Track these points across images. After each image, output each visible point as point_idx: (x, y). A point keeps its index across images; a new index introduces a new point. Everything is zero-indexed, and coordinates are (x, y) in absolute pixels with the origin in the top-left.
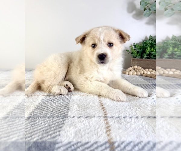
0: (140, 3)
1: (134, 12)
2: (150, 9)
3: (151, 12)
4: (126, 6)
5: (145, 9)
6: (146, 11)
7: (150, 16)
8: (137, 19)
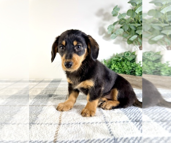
0: (108, 29)
1: (104, 35)
2: (115, 33)
3: (116, 35)
4: (97, 30)
5: (112, 33)
6: (113, 34)
7: (117, 38)
8: (107, 40)
